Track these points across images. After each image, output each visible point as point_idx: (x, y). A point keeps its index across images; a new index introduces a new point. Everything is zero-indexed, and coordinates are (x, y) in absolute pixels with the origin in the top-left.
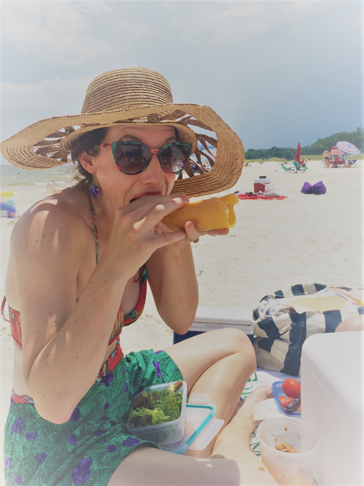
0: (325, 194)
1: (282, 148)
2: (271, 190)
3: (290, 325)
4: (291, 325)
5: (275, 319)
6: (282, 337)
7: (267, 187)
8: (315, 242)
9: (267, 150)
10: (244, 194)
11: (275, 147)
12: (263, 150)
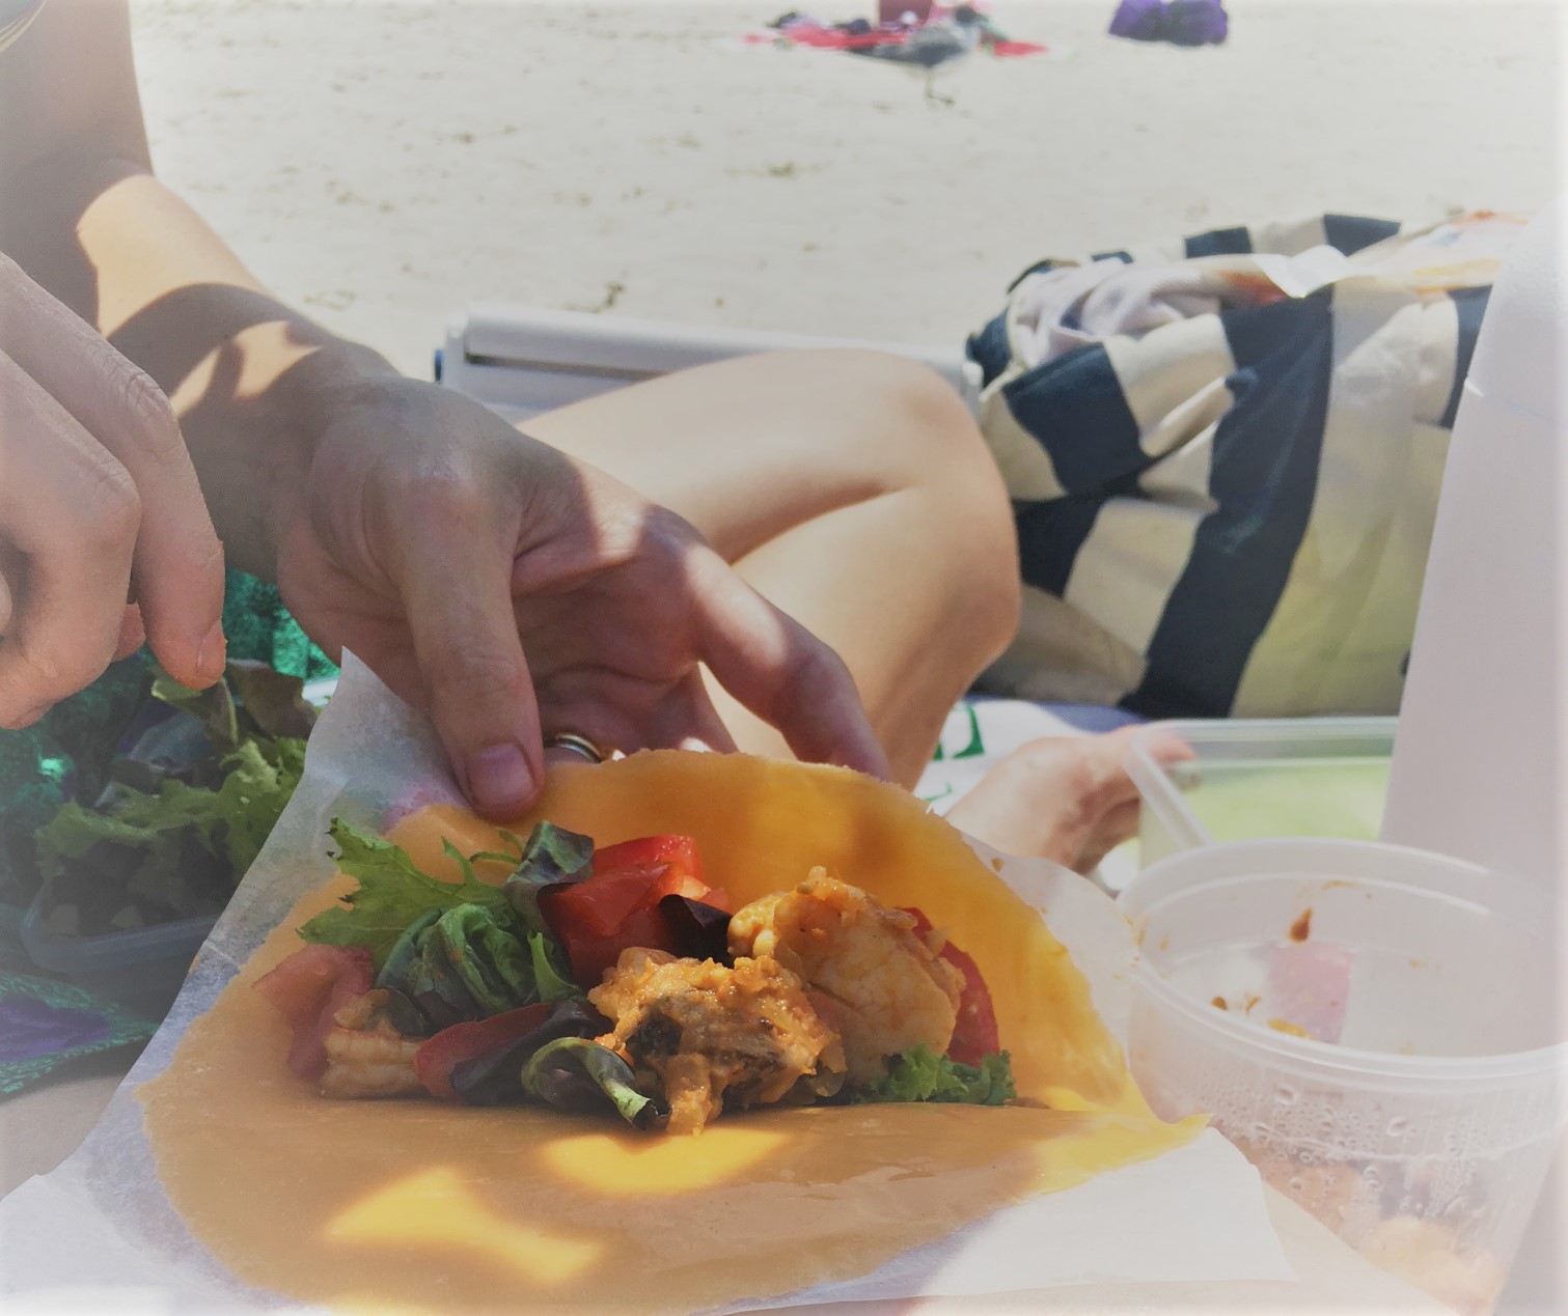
3: (1219, 383)
4: (1231, 384)
5: (1123, 354)
6: (1155, 478)
10: (827, 25)
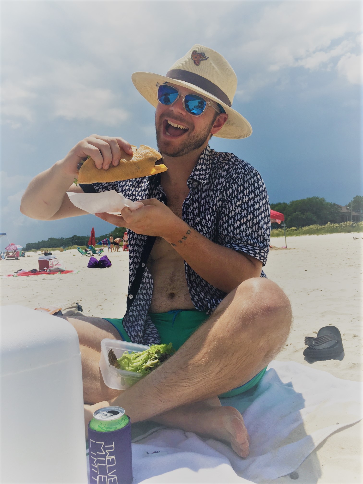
0: (110, 268)
1: (83, 237)
2: (56, 265)
7: (51, 262)
8: (81, 301)
9: (68, 238)
10: (27, 271)
11: (76, 236)
12: (64, 238)
